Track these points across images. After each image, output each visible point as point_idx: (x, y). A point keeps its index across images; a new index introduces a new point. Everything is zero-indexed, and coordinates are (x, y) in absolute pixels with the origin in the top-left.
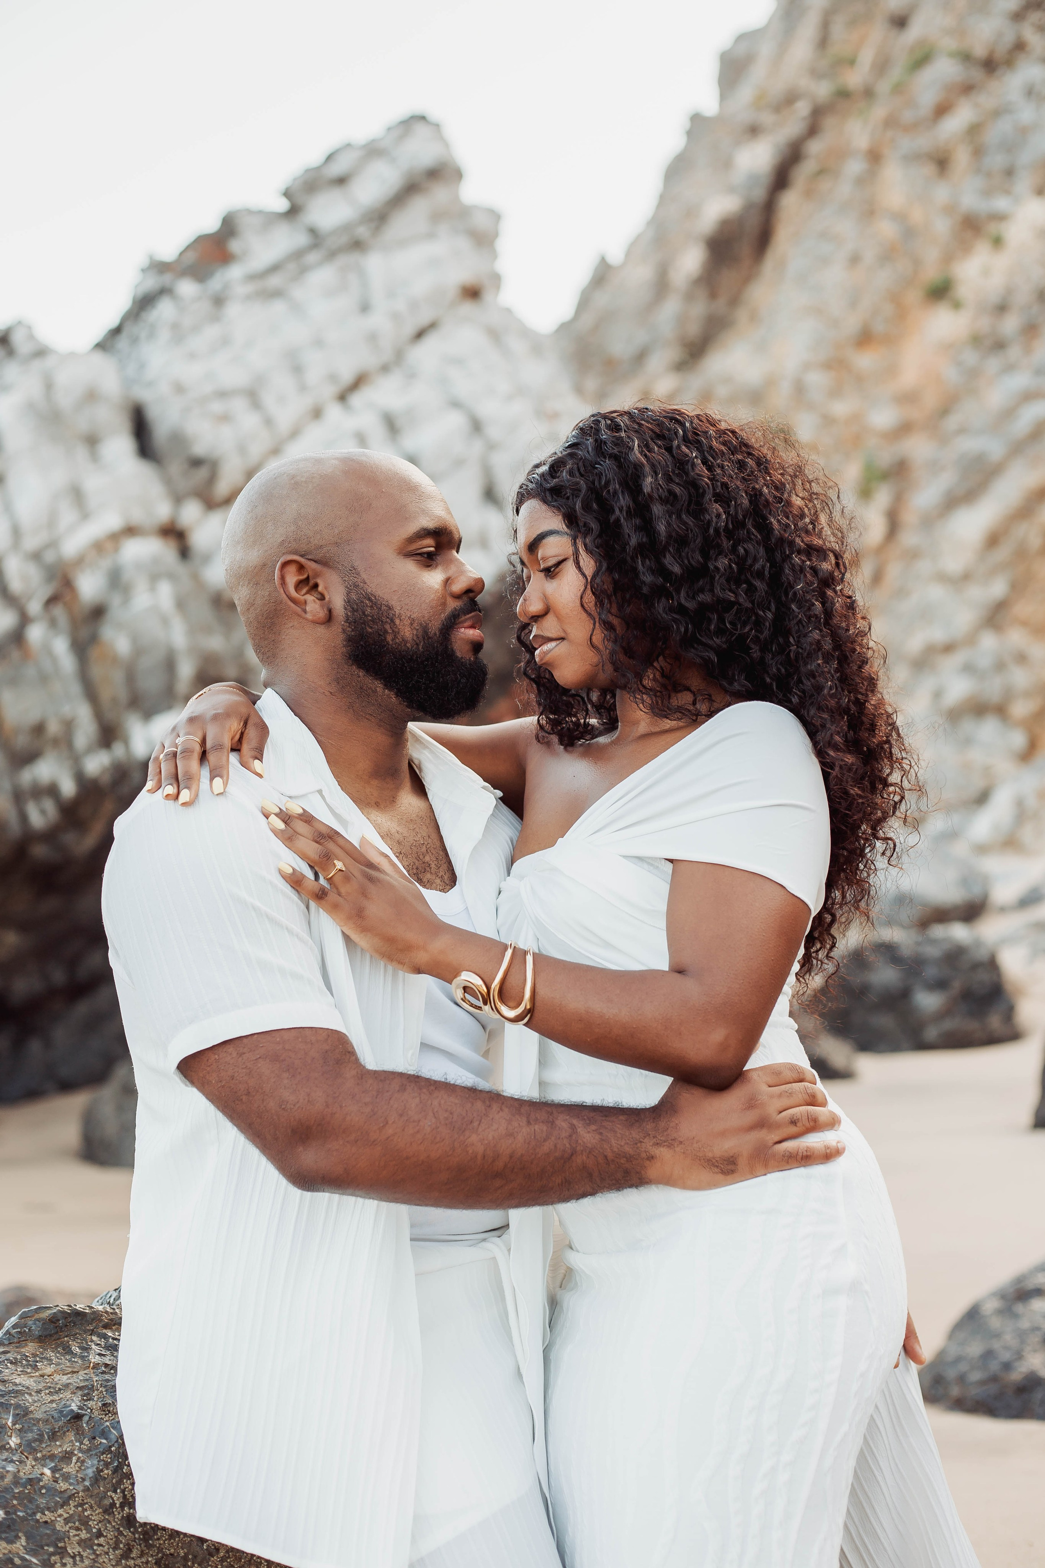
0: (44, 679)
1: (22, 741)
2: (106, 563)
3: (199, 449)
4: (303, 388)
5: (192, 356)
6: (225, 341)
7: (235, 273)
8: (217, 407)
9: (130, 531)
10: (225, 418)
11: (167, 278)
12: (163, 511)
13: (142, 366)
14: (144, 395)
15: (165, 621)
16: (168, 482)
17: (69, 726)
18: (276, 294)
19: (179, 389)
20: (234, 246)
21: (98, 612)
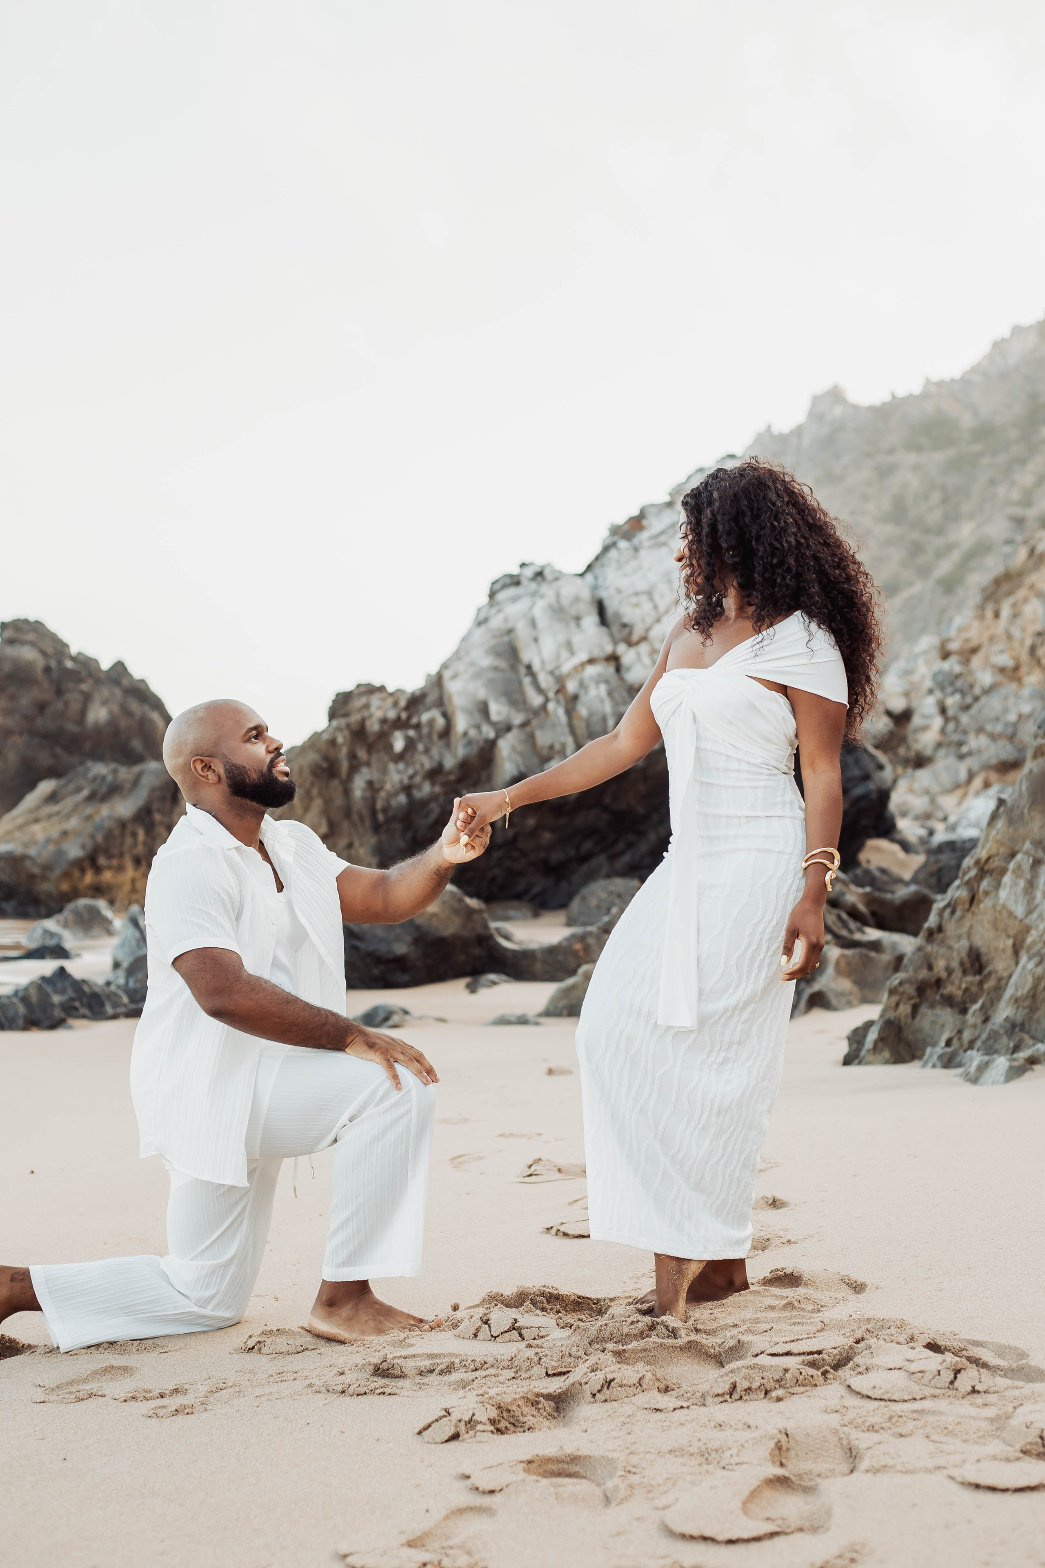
0: (554, 726)
1: (545, 752)
2: (578, 677)
3: (626, 620)
4: (671, 590)
5: (625, 575)
6: (640, 568)
7: (643, 537)
8: (634, 600)
9: (591, 661)
10: (637, 605)
11: (616, 538)
12: (609, 649)
13: (605, 579)
14: (603, 594)
15: (602, 702)
16: (612, 635)
17: (564, 746)
18: (664, 544)
19: (619, 591)
20: (645, 522)
21: (575, 698)
